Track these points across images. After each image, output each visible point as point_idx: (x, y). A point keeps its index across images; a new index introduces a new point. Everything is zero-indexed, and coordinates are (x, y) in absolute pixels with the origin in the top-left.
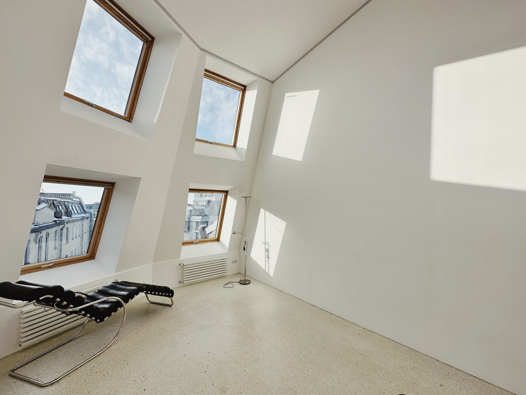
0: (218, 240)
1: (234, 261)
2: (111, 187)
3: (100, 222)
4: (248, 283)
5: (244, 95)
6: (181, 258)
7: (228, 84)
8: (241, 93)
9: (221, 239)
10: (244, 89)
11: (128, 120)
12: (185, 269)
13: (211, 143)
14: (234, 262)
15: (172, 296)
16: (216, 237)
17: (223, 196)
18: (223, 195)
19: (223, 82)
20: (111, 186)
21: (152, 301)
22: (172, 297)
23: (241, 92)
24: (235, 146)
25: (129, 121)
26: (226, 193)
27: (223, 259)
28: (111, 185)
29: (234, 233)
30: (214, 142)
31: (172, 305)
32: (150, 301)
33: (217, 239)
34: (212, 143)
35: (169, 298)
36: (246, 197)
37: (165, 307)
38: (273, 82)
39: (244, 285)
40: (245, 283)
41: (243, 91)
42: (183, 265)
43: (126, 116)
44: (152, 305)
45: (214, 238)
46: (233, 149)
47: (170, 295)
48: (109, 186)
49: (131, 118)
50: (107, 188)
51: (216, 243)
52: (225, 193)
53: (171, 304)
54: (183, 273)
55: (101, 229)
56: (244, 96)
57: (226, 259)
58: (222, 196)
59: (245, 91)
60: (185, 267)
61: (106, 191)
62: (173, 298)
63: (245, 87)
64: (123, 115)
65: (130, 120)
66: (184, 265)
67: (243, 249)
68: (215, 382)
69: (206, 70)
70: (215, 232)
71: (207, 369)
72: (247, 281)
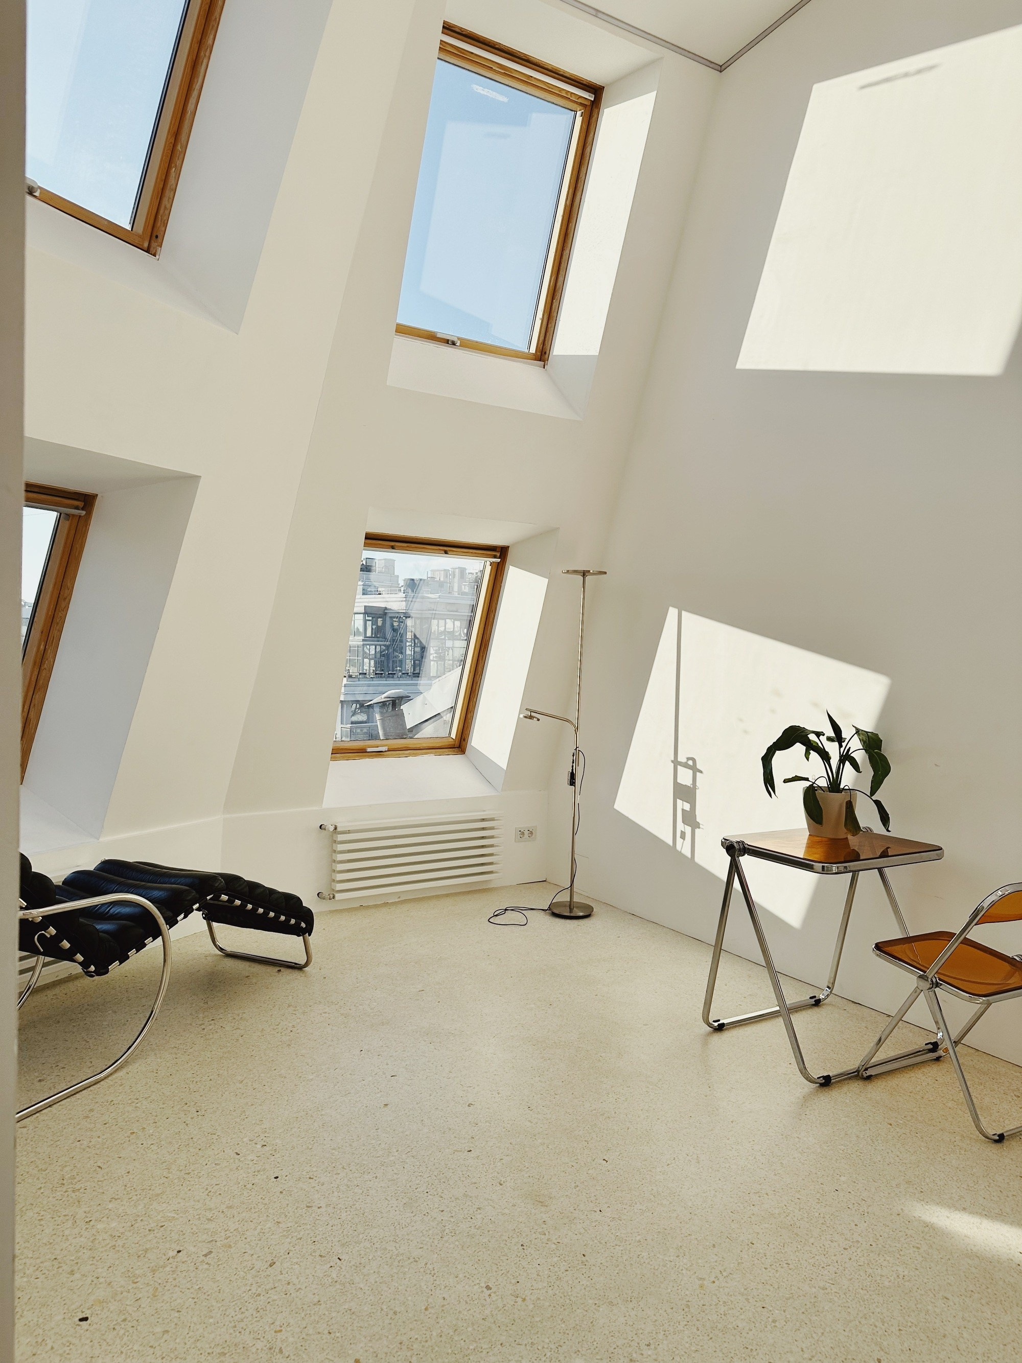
0: (459, 747)
1: (526, 833)
2: (83, 513)
3: (42, 647)
4: (581, 914)
5: (592, 128)
6: (325, 806)
7: (527, 81)
8: (579, 120)
9: (477, 740)
10: (593, 102)
11: (146, 245)
12: (340, 847)
13: (447, 342)
14: (523, 834)
15: (309, 930)
16: (453, 735)
17: (488, 568)
18: (488, 563)
19: (508, 73)
20: (83, 509)
21: (229, 949)
22: (310, 935)
23: (579, 113)
24: (542, 355)
25: (148, 251)
26: (498, 554)
27: (483, 820)
28: (81, 504)
29: (531, 717)
30: (459, 338)
31: (307, 964)
32: (221, 949)
33: (457, 744)
34: (454, 344)
35: (299, 936)
36: (584, 574)
37: (282, 969)
38: (721, 68)
39: (568, 921)
40: (571, 912)
41: (589, 108)
42: (336, 828)
43: (139, 228)
44: (230, 963)
45: (444, 740)
46: (532, 370)
47: (303, 925)
48: (77, 508)
49: (157, 237)
50: (68, 516)
51: (453, 761)
52: (495, 557)
53: (302, 960)
54: (334, 861)
55: (44, 673)
56: (591, 135)
57: (492, 820)
58: (479, 566)
59: (596, 111)
60: (340, 837)
61: (65, 525)
62: (312, 939)
63: (597, 90)
64: (128, 227)
65: (154, 244)
66: (339, 829)
67: (566, 778)
68: (508, 1179)
69: (448, 29)
70: (448, 717)
71: (472, 1145)
72: (577, 907)
